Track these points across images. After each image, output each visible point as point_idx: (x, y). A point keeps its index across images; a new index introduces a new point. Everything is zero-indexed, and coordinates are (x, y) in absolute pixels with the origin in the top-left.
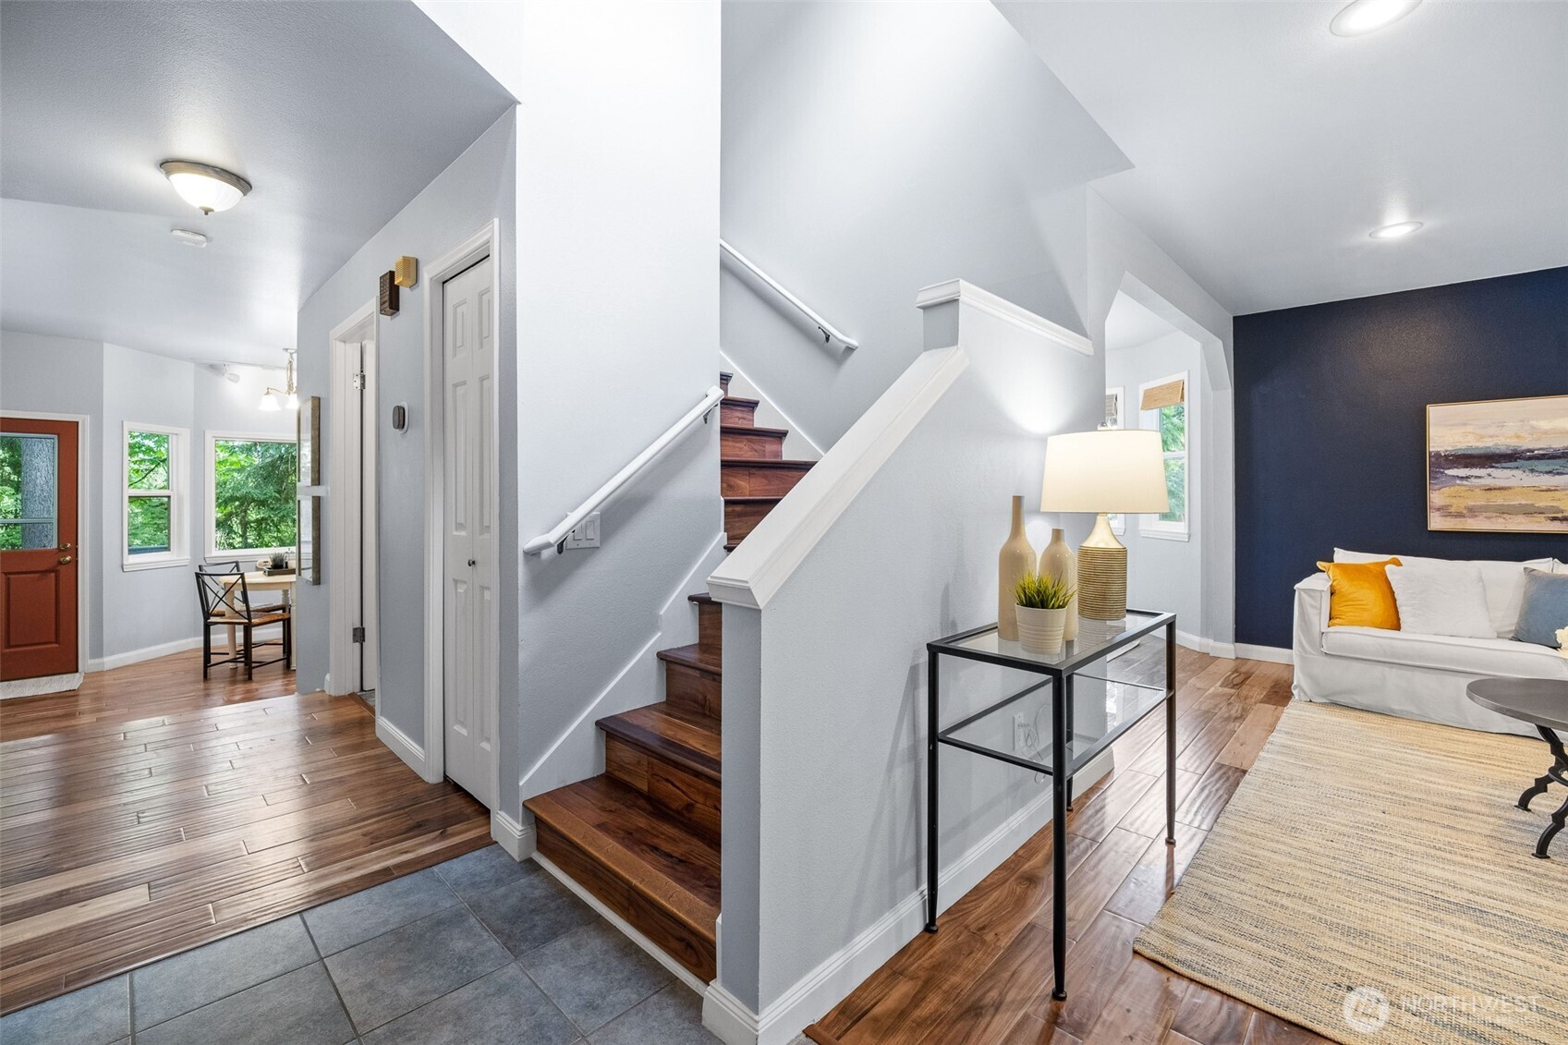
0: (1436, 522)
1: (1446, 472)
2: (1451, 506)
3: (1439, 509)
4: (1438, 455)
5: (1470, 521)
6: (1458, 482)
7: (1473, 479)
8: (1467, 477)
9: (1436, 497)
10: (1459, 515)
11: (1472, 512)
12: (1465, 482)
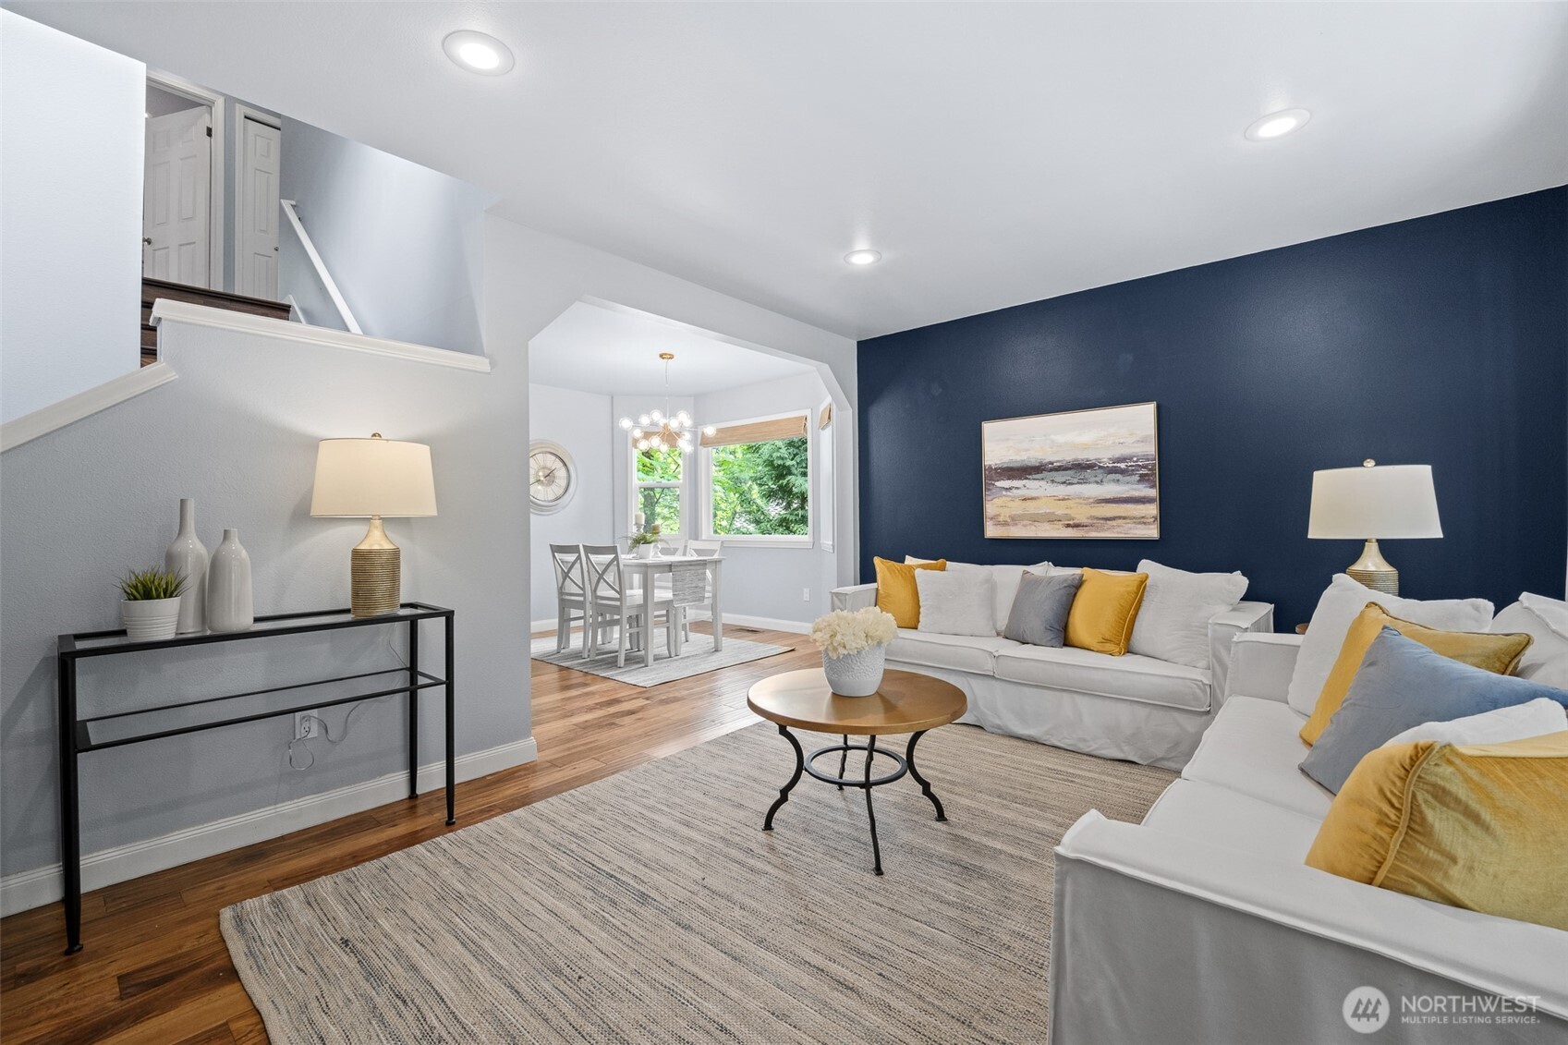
0: (991, 531)
1: (997, 484)
2: (999, 515)
3: (992, 519)
4: (990, 467)
5: (1012, 528)
6: (1004, 493)
7: (1014, 490)
8: (1010, 489)
9: (991, 507)
10: (1005, 524)
11: (1015, 520)
12: (1009, 493)
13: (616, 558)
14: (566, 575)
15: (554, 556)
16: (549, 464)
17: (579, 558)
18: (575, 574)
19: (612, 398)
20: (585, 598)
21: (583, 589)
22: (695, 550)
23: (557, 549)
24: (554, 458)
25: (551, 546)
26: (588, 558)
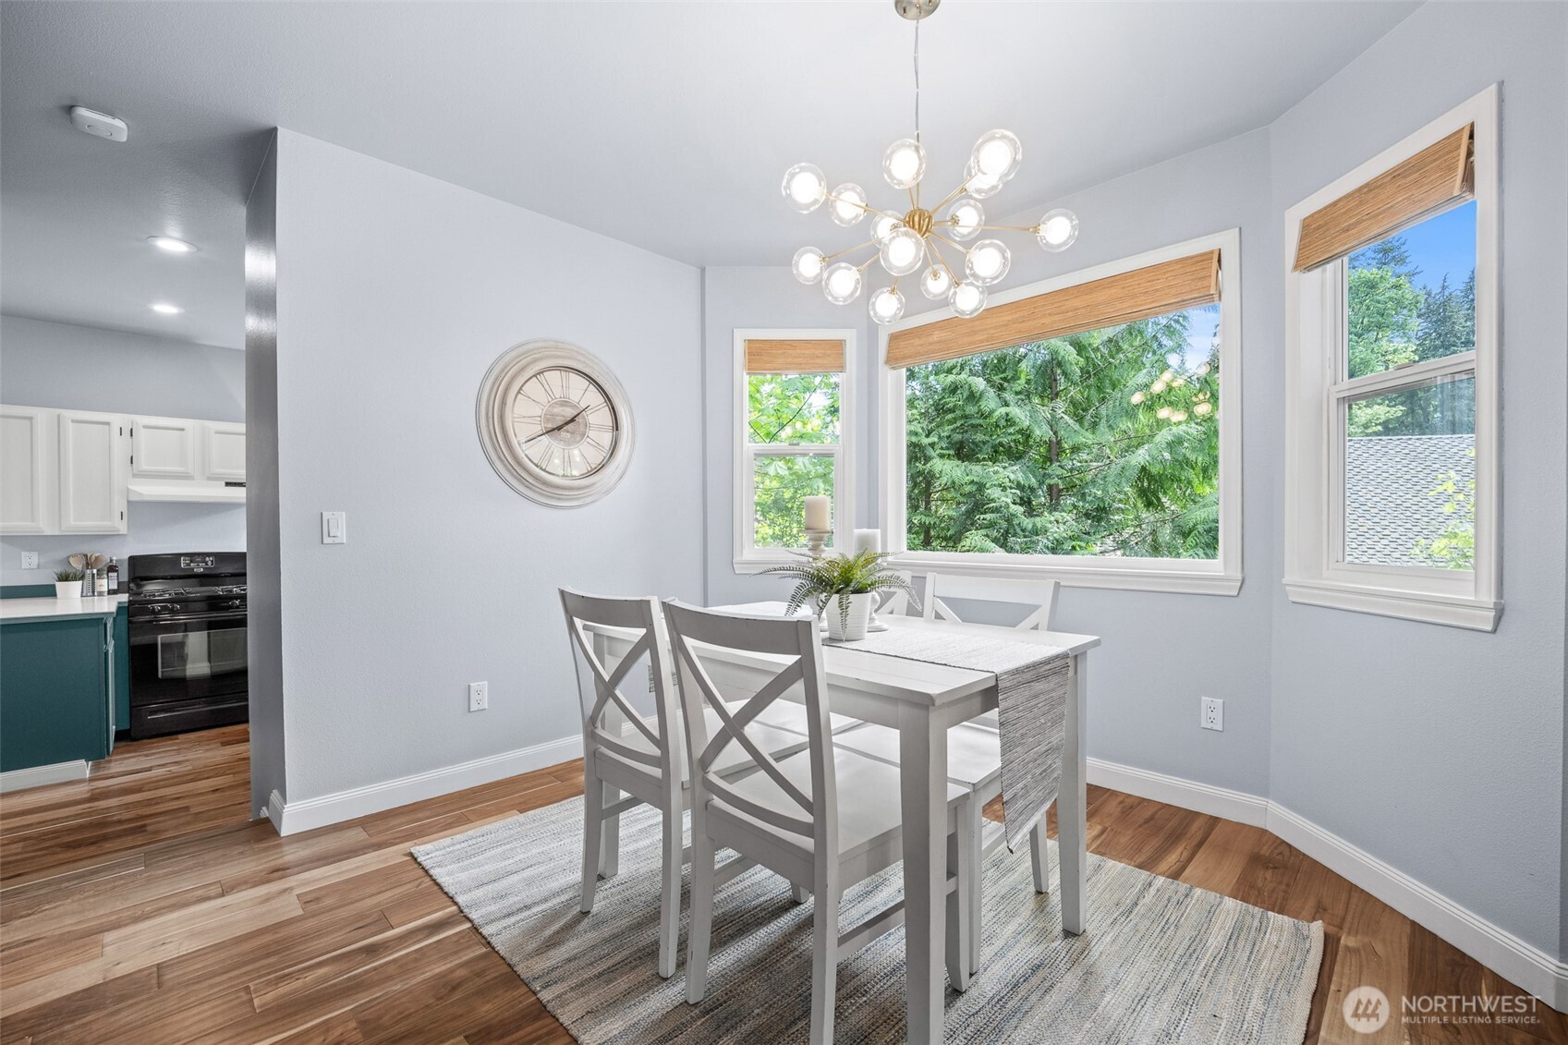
13: (805, 670)
14: (607, 690)
15: (572, 626)
16: (574, 396)
17: (649, 642)
18: (634, 689)
19: (703, 270)
20: (667, 773)
21: (662, 742)
22: (948, 601)
23: (581, 608)
24: (584, 383)
25: (562, 593)
26: (678, 648)
